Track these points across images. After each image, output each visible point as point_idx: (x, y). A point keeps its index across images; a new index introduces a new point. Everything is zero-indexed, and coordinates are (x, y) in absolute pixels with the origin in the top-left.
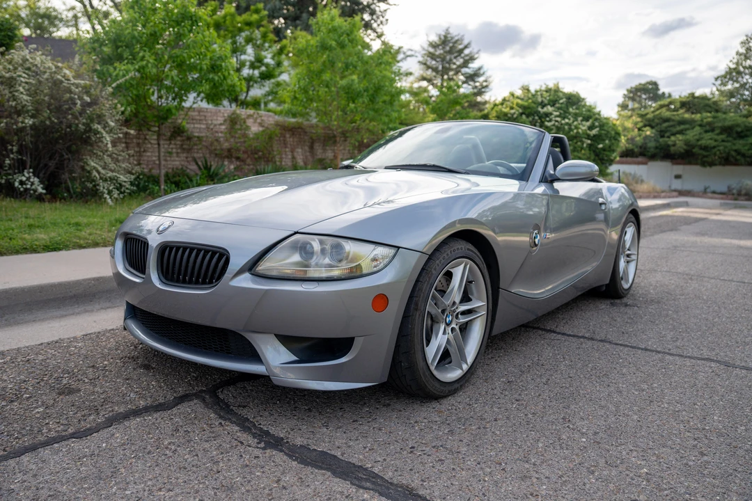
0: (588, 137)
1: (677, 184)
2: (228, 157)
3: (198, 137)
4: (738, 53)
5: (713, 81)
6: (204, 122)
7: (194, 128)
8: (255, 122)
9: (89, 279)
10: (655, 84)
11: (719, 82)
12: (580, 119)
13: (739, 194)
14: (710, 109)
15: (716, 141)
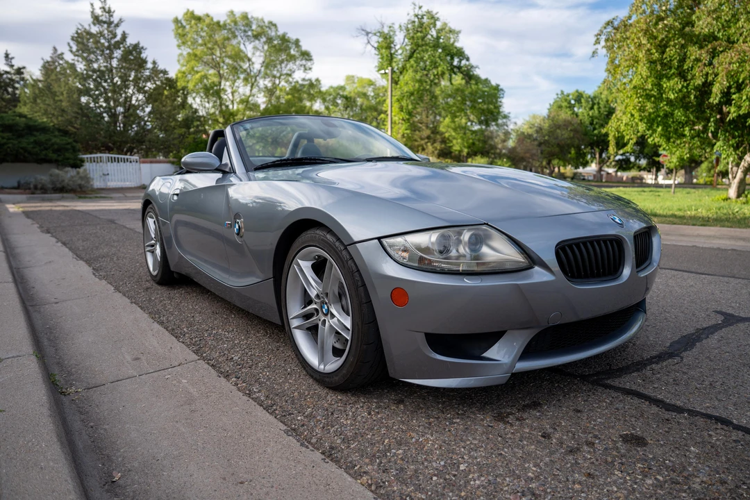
13: (36, 188)
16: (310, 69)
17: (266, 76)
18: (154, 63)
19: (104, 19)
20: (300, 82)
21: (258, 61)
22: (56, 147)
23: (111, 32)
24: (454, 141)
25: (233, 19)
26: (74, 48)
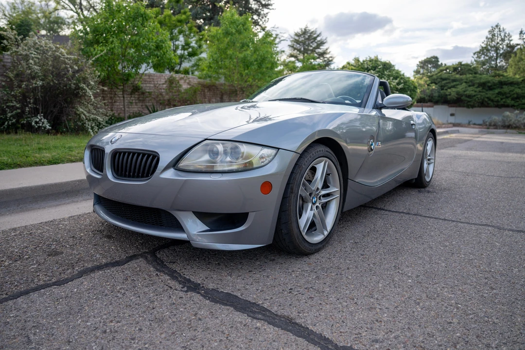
0: (397, 90)
1: (452, 120)
2: (168, 105)
3: (149, 92)
4: (487, 38)
5: (472, 55)
6: (153, 83)
7: (146, 86)
8: (185, 82)
9: (75, 181)
10: (436, 58)
11: (476, 56)
12: (391, 78)
13: (490, 125)
14: (471, 72)
15: (475, 92)
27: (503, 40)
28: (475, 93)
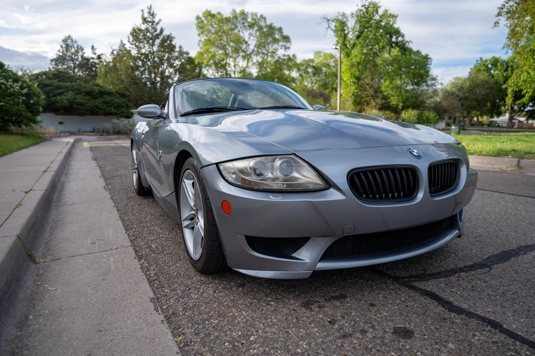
0: (23, 95)
1: (61, 128)
4: (62, 47)
5: (50, 62)
11: (54, 63)
12: (11, 80)
13: (103, 131)
16: (289, 48)
17: (258, 54)
18: (180, 47)
19: (149, 19)
20: (282, 57)
21: (252, 43)
22: (116, 105)
23: (153, 28)
24: (392, 98)
25: (235, 15)
26: (131, 40)
27: (77, 52)
28: (86, 102)
